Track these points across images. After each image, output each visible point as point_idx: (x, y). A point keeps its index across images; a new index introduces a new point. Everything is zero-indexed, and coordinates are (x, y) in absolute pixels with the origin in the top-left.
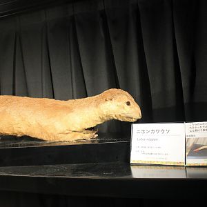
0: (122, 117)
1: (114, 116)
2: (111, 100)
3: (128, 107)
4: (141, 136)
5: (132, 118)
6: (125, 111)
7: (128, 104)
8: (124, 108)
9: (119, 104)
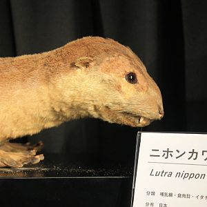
0: (114, 113)
1: (91, 108)
2: (87, 65)
3: (132, 86)
4: (161, 164)
5: (139, 117)
6: (121, 98)
7: (132, 78)
8: (119, 88)
9: (106, 77)
